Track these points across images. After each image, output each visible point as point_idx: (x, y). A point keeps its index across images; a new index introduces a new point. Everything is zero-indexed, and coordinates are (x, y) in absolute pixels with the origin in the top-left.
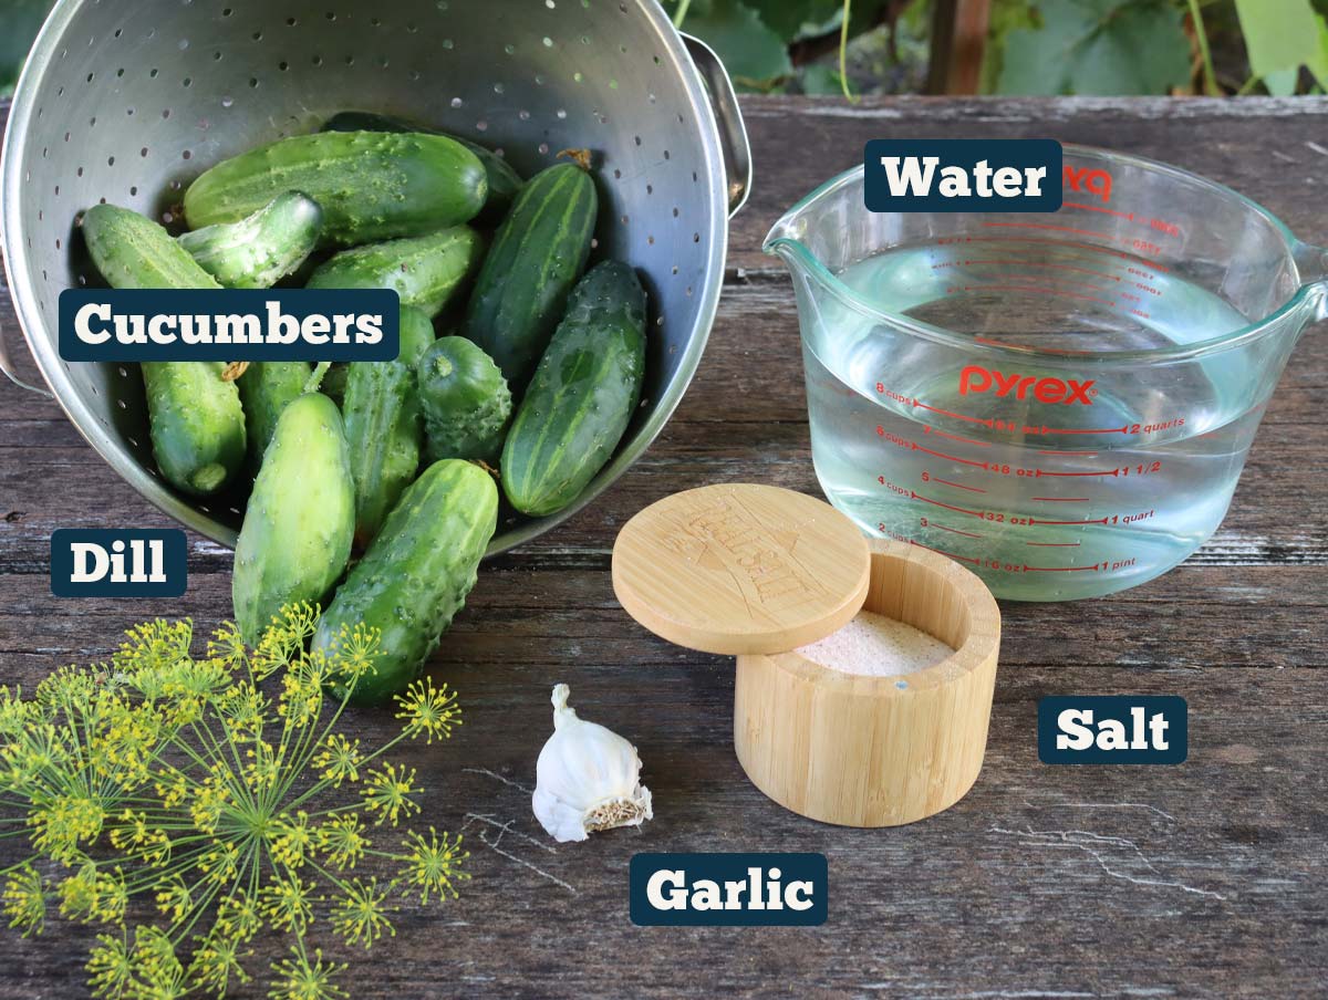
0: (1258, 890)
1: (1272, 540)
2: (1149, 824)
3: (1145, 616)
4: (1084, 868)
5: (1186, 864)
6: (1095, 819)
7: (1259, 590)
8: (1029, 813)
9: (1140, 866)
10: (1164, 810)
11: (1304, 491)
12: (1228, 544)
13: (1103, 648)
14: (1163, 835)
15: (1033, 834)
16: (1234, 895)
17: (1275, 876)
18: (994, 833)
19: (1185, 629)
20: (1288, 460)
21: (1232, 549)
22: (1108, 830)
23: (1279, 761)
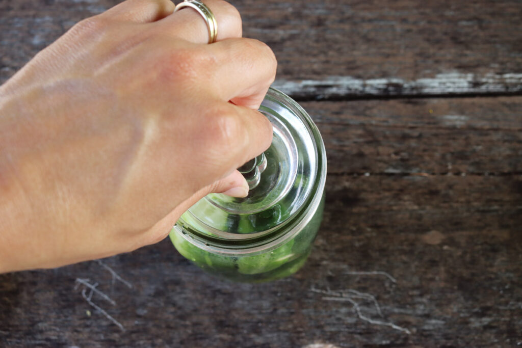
0: (426, 327)
1: (475, 78)
2: (383, 285)
3: (405, 137)
4: (350, 314)
5: (396, 310)
6: (359, 282)
7: (463, 118)
8: (330, 279)
9: (374, 312)
10: (392, 275)
11: (497, 39)
12: (452, 80)
13: (380, 161)
14: (389, 293)
15: (330, 292)
16: (414, 330)
17: (435, 318)
18: (312, 292)
19: (422, 147)
20: (493, 14)
21: (454, 83)
22: (363, 289)
23: (451, 242)
